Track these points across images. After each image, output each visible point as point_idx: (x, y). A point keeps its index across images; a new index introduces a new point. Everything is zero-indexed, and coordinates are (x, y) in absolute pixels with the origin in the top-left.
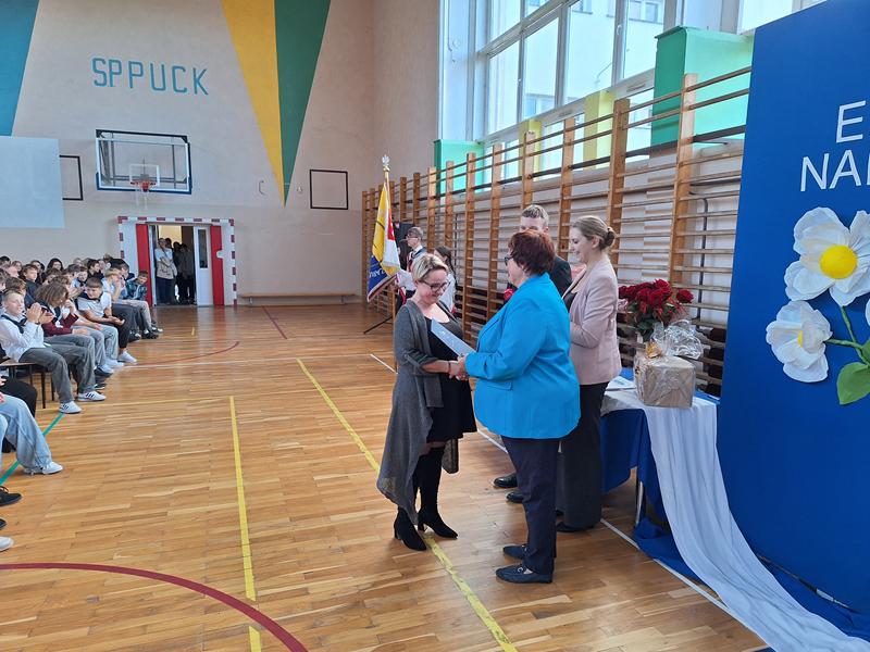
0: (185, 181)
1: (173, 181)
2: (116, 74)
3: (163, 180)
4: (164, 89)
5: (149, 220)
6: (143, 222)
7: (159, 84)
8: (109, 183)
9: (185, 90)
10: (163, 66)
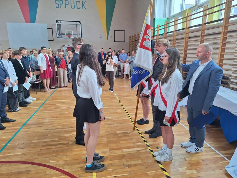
0: (80, 35)
1: (77, 35)
2: (61, 4)
3: (74, 34)
4: (74, 8)
5: (71, 46)
6: (69, 47)
7: (73, 7)
8: (60, 36)
9: (80, 8)
10: (74, 1)
